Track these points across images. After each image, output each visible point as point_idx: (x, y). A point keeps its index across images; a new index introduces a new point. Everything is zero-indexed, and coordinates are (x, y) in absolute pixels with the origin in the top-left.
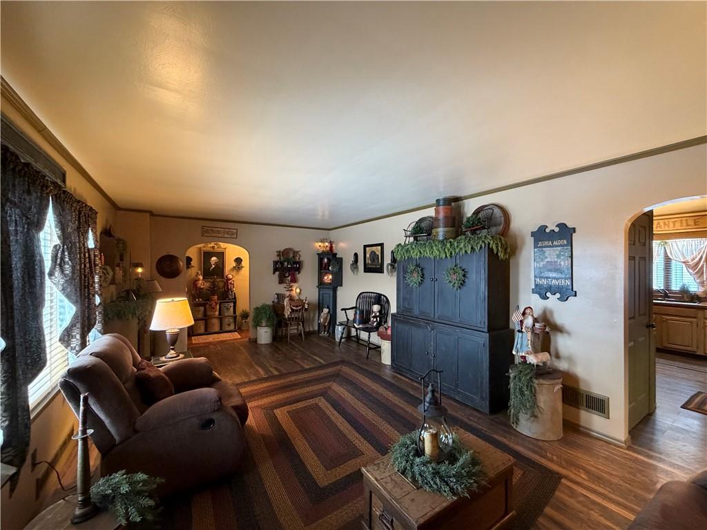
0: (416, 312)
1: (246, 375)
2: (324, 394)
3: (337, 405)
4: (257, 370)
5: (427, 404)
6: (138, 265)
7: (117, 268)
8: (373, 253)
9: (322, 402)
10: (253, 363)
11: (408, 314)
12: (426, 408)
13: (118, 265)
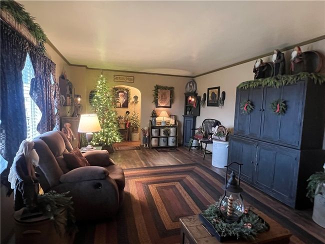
0: (247, 133)
1: (135, 164)
2: (180, 181)
3: (187, 188)
4: (142, 163)
5: (228, 184)
6: (78, 96)
7: (68, 98)
8: (213, 93)
9: (178, 185)
10: (140, 158)
11: (241, 134)
12: (227, 186)
13: (69, 96)
